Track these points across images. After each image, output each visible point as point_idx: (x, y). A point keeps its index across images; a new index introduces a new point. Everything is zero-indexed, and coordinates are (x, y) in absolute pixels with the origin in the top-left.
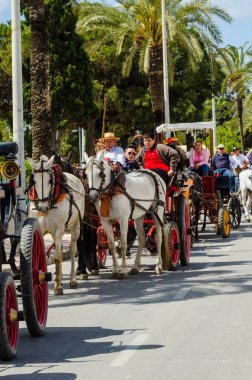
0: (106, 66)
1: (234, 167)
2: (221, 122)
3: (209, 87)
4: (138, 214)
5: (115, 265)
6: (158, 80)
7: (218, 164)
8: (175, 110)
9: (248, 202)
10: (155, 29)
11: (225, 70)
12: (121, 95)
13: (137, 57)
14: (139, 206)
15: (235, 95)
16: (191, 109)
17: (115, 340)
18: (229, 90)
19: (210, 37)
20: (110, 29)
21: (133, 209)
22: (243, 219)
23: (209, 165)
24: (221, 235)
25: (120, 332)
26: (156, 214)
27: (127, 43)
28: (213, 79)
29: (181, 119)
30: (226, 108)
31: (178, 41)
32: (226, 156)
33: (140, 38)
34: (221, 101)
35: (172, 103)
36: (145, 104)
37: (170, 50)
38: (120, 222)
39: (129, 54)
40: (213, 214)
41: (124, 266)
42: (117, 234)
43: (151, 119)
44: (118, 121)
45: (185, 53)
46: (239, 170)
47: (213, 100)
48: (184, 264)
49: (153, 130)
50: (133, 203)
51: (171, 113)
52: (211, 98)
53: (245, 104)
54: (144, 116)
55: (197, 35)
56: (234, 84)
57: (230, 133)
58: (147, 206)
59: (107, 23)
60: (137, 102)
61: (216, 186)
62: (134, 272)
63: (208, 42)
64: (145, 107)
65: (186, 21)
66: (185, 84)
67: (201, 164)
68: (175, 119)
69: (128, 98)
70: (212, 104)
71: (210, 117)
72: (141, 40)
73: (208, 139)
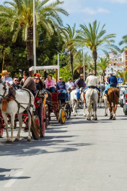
0: (5, 37)
2: (62, 66)
3: (56, 48)
4: (22, 110)
5: (7, 136)
6: (31, 44)
7: (60, 87)
8: (39, 59)
9: (75, 107)
10: (29, 19)
11: (65, 40)
12: (12, 51)
13: (20, 33)
14: (22, 107)
15: (69, 53)
16: (47, 59)
17: (7, 174)
18: (66, 50)
19: (57, 23)
20: (7, 18)
21: (19, 108)
22: (72, 114)
24: (61, 122)
25: (9, 170)
26: (29, 111)
27: (16, 26)
28: (58, 44)
29: (42, 64)
30: (64, 59)
31: (41, 25)
33: (22, 23)
34: (63, 55)
35: (38, 56)
36: (24, 56)
37: (37, 29)
38: (11, 115)
39: (16, 31)
40: (57, 112)
41: (12, 137)
42: (9, 121)
43: (27, 64)
44: (10, 64)
45: (45, 31)
47: (58, 55)
48: (42, 136)
49: (28, 69)
50: (19, 105)
51: (37, 61)
53: (74, 57)
54: (23, 62)
55: (51, 22)
56: (69, 47)
57: (66, 71)
59: (6, 15)
60: (20, 55)
61: (59, 98)
62: (17, 140)
63: (57, 26)
64: (23, 58)
65: (45, 15)
66: (44, 47)
67: (51, 87)
68: (39, 64)
69: (15, 53)
70: (57, 57)
71: (56, 63)
72: (23, 24)
73: (55, 74)
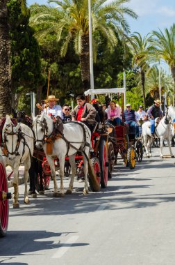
0: (50, 49)
1: (138, 119)
2: (129, 88)
3: (121, 64)
4: (72, 152)
5: (55, 187)
6: (85, 58)
7: (127, 117)
8: (97, 79)
9: (148, 144)
10: (84, 23)
11: (132, 52)
12: (60, 69)
13: (72, 44)
14: (73, 147)
15: (140, 70)
16: (109, 79)
17: (55, 240)
18: (135, 66)
19: (122, 29)
20: (52, 23)
21: (68, 149)
22: (144, 155)
23: (121, 118)
24: (130, 167)
25: (58, 235)
26: (84, 152)
27: (65, 33)
28: (124, 58)
29: (102, 86)
30: (133, 79)
31: (100, 32)
32: (132, 112)
33: (73, 29)
34: (130, 73)
35: (96, 75)
36: (77, 75)
37: (94, 38)
38: (59, 158)
39: (65, 40)
40: (124, 152)
41: (62, 188)
42: (58, 167)
43: (81, 86)
44: (58, 87)
45: (105, 40)
46: (142, 122)
47: (124, 73)
48: (104, 187)
49: (83, 93)
50: (69, 144)
51: (95, 82)
52: (122, 71)
53: (146, 76)
54: (76, 84)
55: (113, 28)
56: (139, 62)
57: (136, 96)
58: (78, 146)
59: (51, 19)
60: (71, 74)
61: (126, 133)
62: (69, 193)
63: (121, 32)
64: (77, 78)
65: (106, 18)
66: (105, 62)
67: (115, 117)
68: (97, 86)
69: (65, 71)
70: (123, 76)
71: (122, 85)
72: (74, 31)
73: (120, 100)
